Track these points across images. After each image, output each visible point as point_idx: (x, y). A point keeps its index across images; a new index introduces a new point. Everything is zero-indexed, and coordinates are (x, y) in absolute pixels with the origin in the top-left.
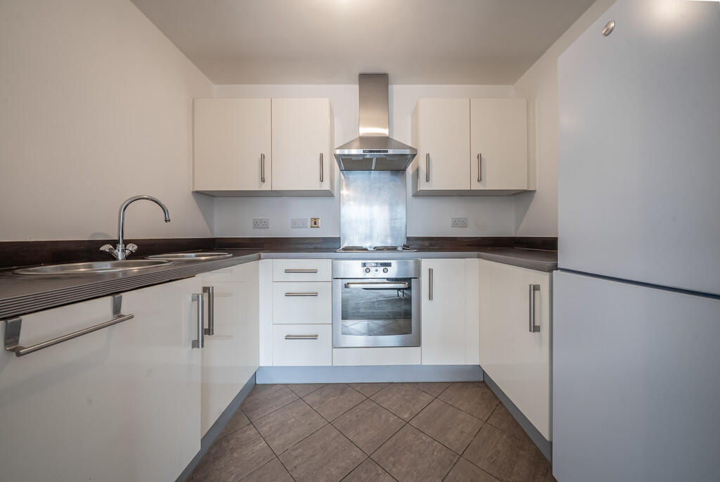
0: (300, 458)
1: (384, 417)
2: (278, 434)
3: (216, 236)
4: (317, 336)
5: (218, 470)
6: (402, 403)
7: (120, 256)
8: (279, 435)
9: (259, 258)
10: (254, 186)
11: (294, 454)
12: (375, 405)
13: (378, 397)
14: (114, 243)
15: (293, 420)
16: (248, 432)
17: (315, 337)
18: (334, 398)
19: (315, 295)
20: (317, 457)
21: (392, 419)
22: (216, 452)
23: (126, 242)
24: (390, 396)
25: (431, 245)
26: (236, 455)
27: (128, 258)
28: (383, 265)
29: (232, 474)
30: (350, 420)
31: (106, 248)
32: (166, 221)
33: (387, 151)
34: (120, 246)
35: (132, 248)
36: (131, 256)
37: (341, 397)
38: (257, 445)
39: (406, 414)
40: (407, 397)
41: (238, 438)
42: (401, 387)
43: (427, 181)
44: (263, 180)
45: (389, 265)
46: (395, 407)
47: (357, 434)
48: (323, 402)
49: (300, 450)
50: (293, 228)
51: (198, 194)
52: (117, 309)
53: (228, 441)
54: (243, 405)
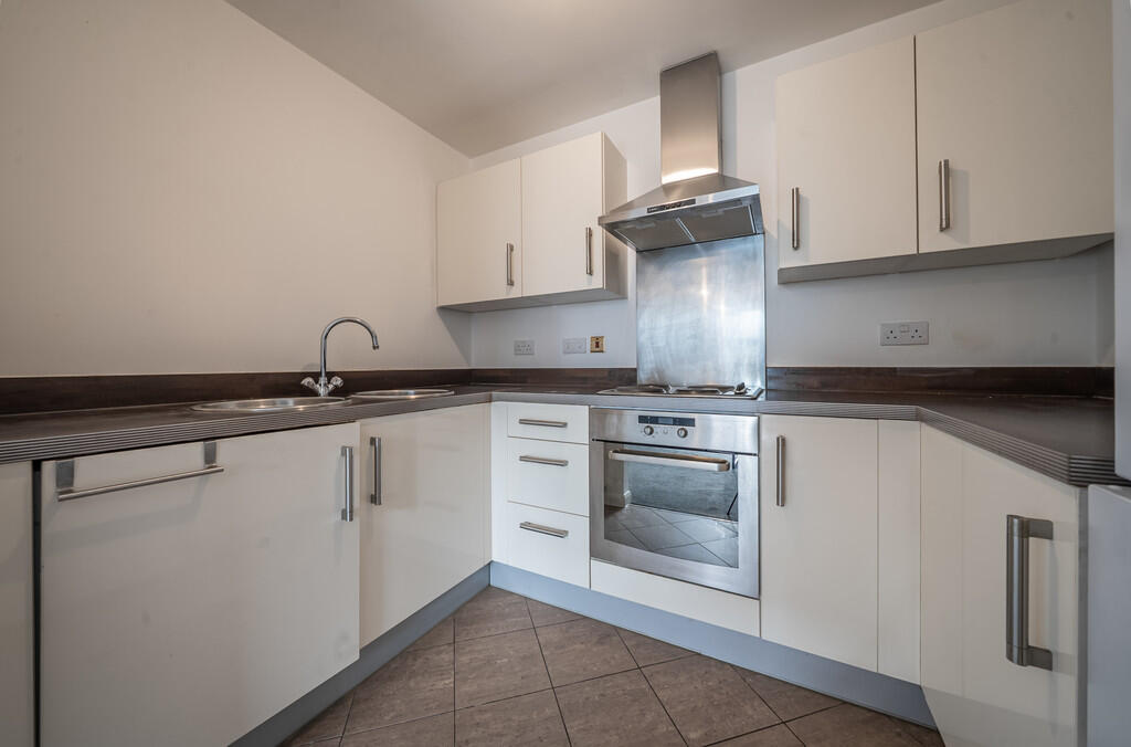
0: (481, 729)
1: (649, 717)
2: (474, 675)
3: (473, 366)
4: (566, 532)
5: (383, 695)
6: (700, 705)
7: (322, 391)
8: (474, 678)
9: (490, 400)
10: (500, 292)
11: (478, 718)
12: (645, 686)
13: (658, 672)
14: (316, 376)
15: (506, 660)
16: (442, 656)
17: (561, 534)
18: (583, 646)
19: (563, 463)
20: (504, 739)
21: (662, 729)
22: (397, 668)
23: (330, 375)
24: (682, 679)
25: (824, 385)
26: (412, 684)
27: (330, 394)
28: (677, 421)
29: (393, 710)
30: (587, 699)
31: (307, 381)
32: (374, 348)
33: (693, 201)
34: (323, 380)
35: (337, 381)
36: (336, 392)
37: (595, 649)
38: (442, 679)
39: (696, 731)
40: (716, 696)
41: (427, 659)
42: (714, 669)
43: (796, 248)
44: (511, 283)
45: (691, 422)
46: (680, 708)
47: (584, 730)
48: (563, 647)
49: (488, 716)
50: (565, 353)
51: (445, 310)
52: (210, 457)
53: (415, 659)
54: (459, 610)
